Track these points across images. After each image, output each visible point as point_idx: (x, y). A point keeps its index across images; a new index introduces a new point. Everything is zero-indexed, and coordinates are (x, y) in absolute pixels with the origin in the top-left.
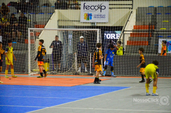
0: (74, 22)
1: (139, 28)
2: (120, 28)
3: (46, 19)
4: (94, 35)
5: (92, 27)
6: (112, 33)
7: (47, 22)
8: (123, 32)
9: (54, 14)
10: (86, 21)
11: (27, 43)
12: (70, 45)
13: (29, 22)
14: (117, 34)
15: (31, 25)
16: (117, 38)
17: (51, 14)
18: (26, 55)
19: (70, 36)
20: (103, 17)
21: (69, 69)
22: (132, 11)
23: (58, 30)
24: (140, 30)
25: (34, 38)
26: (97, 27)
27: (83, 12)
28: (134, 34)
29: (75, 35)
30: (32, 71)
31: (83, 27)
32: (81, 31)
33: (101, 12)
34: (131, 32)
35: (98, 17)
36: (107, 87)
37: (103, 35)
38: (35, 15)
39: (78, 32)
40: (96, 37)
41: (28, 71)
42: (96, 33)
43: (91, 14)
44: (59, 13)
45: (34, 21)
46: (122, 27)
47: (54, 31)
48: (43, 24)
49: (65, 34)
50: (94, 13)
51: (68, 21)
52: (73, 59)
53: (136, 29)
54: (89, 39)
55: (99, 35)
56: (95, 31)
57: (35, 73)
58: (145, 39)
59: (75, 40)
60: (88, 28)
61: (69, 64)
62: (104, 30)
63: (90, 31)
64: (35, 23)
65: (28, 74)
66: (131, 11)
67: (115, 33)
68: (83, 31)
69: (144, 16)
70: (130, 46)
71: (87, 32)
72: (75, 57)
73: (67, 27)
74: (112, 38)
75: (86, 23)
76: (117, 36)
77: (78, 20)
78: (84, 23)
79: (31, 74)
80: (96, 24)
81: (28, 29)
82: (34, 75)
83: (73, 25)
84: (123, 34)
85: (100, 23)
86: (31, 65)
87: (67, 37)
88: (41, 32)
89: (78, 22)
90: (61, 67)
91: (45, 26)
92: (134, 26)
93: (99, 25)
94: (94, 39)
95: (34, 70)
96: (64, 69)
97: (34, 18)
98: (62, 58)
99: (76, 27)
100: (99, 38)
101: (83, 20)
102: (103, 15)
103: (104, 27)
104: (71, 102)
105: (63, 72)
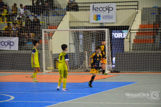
0: (84, 23)
1: (144, 27)
2: (126, 28)
3: (58, 20)
4: (103, 35)
5: (101, 27)
6: (119, 33)
7: (60, 23)
8: (130, 31)
9: (65, 16)
10: (95, 21)
11: (41, 44)
12: (81, 44)
13: (43, 24)
14: (124, 34)
15: (44, 26)
16: (124, 37)
17: (62, 16)
18: (41, 55)
19: (81, 37)
20: (111, 17)
21: (81, 67)
22: (138, 12)
23: (69, 31)
24: (145, 29)
25: (48, 38)
26: (106, 27)
27: (92, 14)
28: (139, 33)
29: (85, 35)
30: (46, 69)
31: (93, 27)
32: (90, 31)
33: (109, 13)
34: (137, 31)
35: (106, 18)
36: (116, 82)
37: (111, 35)
38: (48, 17)
39: (88, 32)
40: (105, 36)
41: (42, 69)
42: (105, 32)
43: (100, 15)
44: (70, 14)
45: (47, 23)
46: (128, 27)
47: (66, 31)
48: (55, 25)
49: (76, 34)
50: (102, 14)
51: (79, 22)
52: (84, 57)
53: (142, 28)
54: (98, 38)
55: (108, 34)
56: (103, 31)
57: (49, 71)
58: (150, 38)
59: (85, 39)
60: (97, 28)
61: (80, 62)
62: (112, 30)
63: (99, 31)
64: (48, 24)
65: (43, 72)
66: (136, 12)
67: (123, 33)
68: (92, 31)
69: (149, 16)
70: (136, 44)
71: (96, 32)
72: (85, 55)
73: (78, 28)
74: (119, 37)
75: (95, 23)
76: (124, 35)
77: (87, 21)
78: (93, 23)
79: (46, 72)
80: (104, 24)
81: (41, 30)
82: (48, 72)
83: (83, 26)
84: (130, 33)
85: (108, 23)
86: (45, 64)
87: (78, 37)
88: (54, 33)
89: (87, 23)
90: (73, 65)
91: (57, 27)
92: (140, 25)
93: (107, 25)
94: (103, 38)
95: (48, 68)
96: (75, 66)
97: (47, 20)
98: (74, 56)
99: (86, 27)
100: (108, 37)
101: (93, 21)
102: (111, 16)
103: (112, 27)
104: (83, 97)
105: (75, 70)
